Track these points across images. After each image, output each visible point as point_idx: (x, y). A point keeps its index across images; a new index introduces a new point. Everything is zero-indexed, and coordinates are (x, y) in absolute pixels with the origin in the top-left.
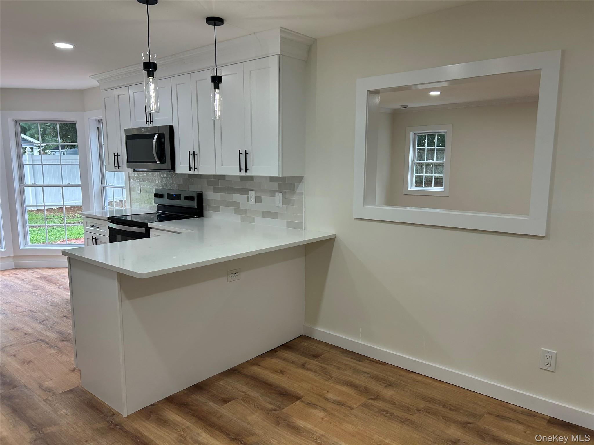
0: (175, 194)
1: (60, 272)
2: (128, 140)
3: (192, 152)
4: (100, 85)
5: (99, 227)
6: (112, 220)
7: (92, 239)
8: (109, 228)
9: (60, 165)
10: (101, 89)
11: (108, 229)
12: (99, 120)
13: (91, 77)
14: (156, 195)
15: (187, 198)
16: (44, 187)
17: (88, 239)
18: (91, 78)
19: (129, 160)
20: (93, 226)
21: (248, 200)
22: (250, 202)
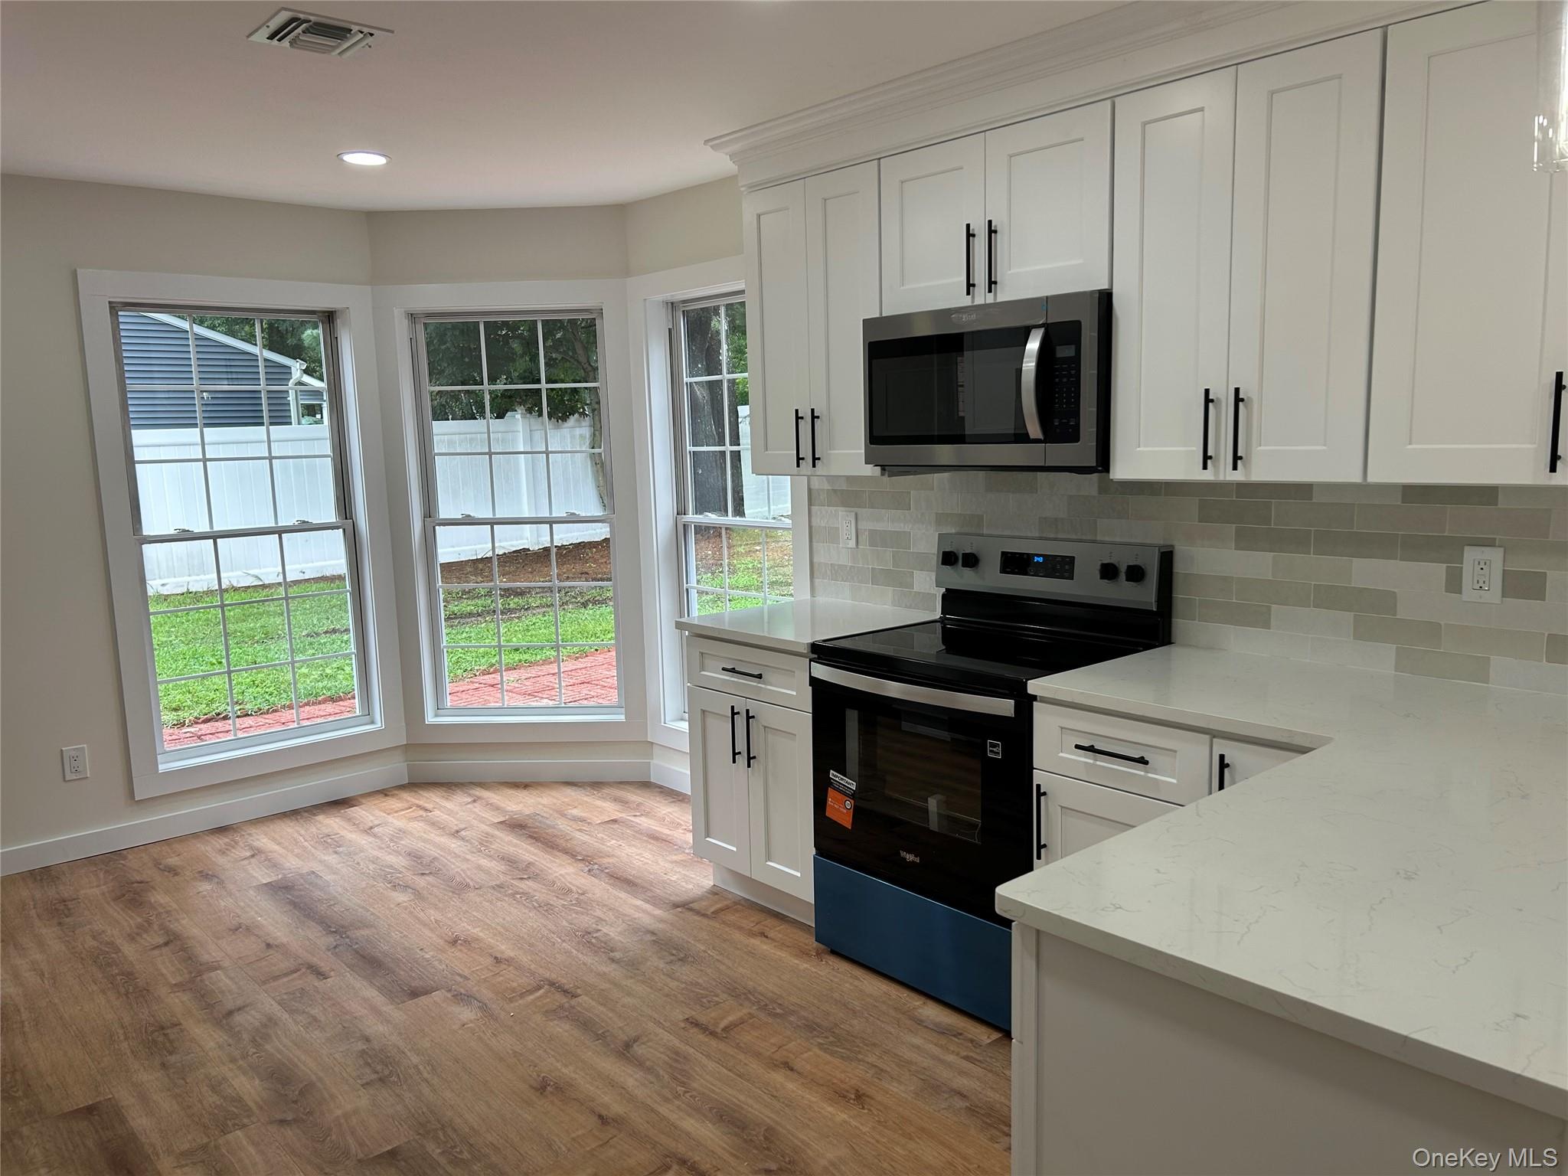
0: (1038, 555)
1: (555, 801)
2: (874, 362)
3: (1223, 394)
4: (739, 171)
5: (760, 676)
6: (822, 652)
7: (730, 715)
8: (814, 682)
9: (545, 455)
10: (742, 187)
11: (810, 685)
12: (672, 303)
13: (710, 144)
14: (948, 559)
15: (1109, 572)
16: (495, 526)
17: (703, 712)
18: (712, 147)
19: (875, 434)
20: (733, 670)
21: (1454, 584)
22: (1469, 593)
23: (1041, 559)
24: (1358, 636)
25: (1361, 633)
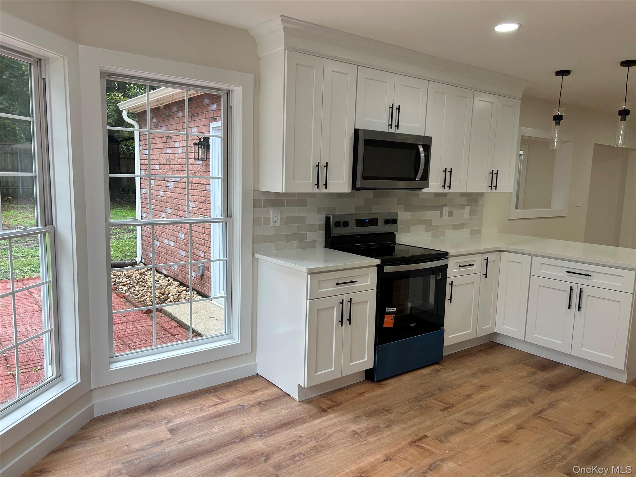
5: (352, 281)
7: (337, 305)
11: (377, 277)
15: (387, 222)
19: (365, 176)
20: (340, 284)
21: (441, 215)
22: (444, 217)
23: (368, 220)
24: (426, 231)
25: (427, 230)
